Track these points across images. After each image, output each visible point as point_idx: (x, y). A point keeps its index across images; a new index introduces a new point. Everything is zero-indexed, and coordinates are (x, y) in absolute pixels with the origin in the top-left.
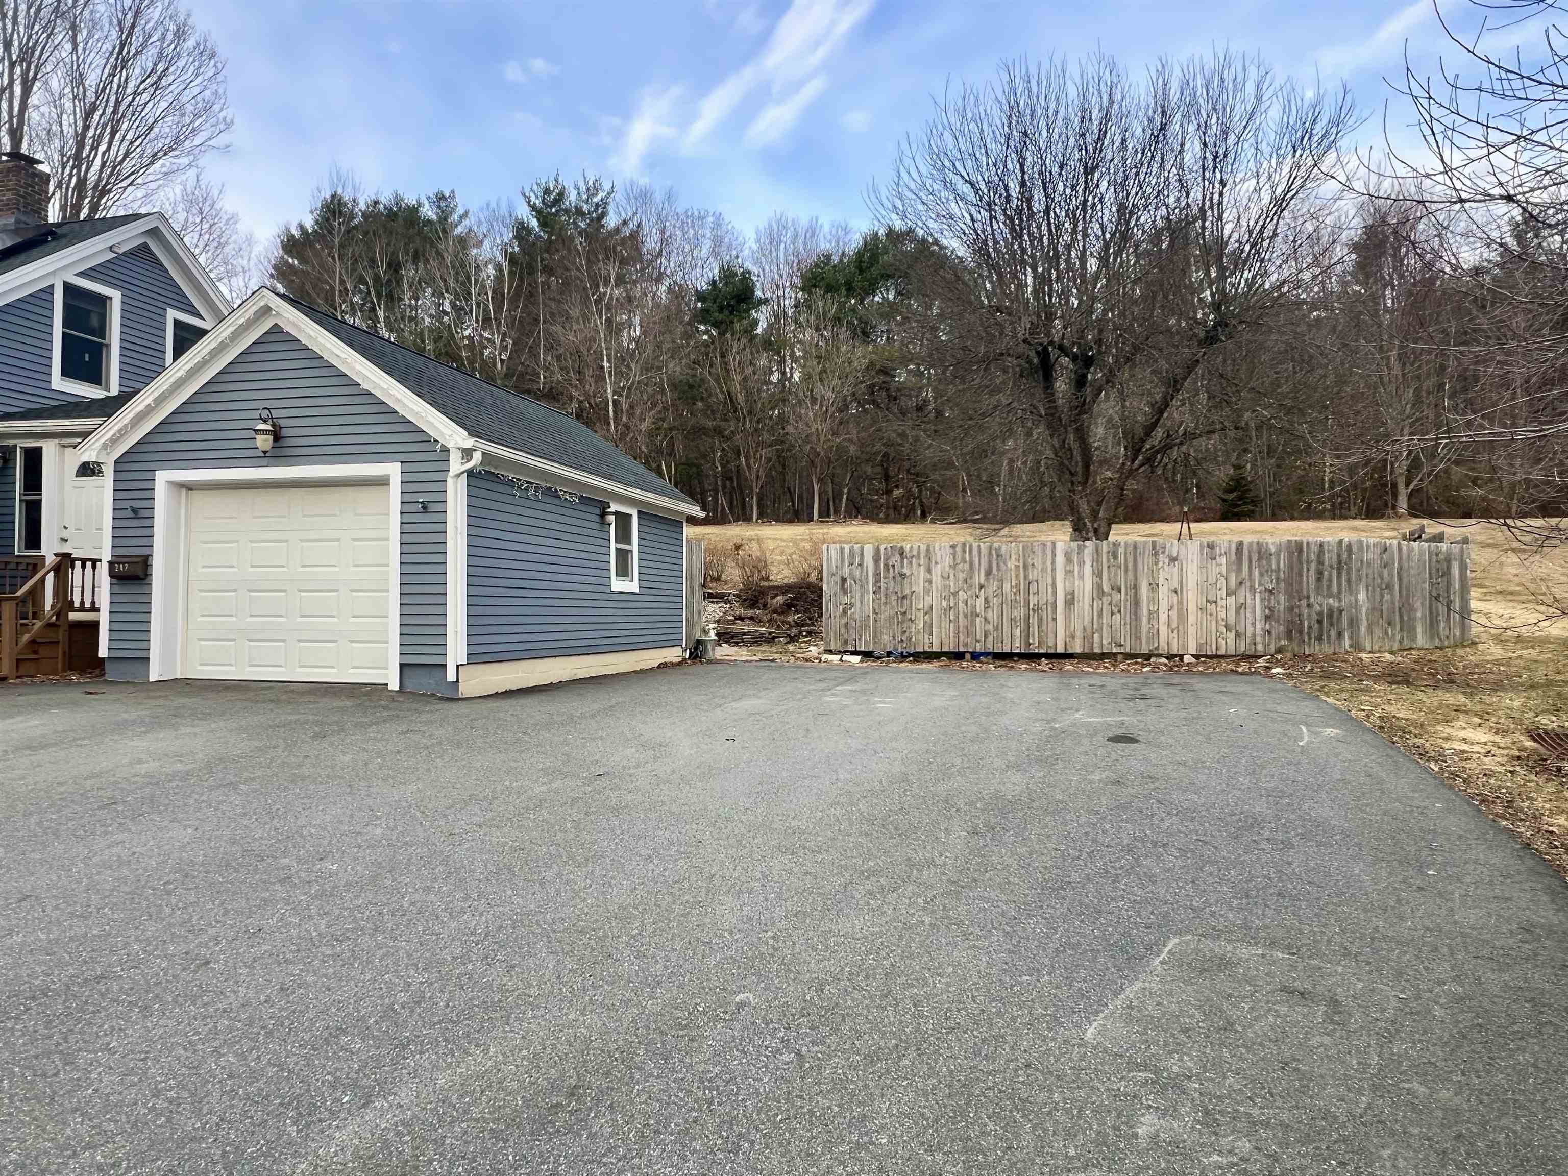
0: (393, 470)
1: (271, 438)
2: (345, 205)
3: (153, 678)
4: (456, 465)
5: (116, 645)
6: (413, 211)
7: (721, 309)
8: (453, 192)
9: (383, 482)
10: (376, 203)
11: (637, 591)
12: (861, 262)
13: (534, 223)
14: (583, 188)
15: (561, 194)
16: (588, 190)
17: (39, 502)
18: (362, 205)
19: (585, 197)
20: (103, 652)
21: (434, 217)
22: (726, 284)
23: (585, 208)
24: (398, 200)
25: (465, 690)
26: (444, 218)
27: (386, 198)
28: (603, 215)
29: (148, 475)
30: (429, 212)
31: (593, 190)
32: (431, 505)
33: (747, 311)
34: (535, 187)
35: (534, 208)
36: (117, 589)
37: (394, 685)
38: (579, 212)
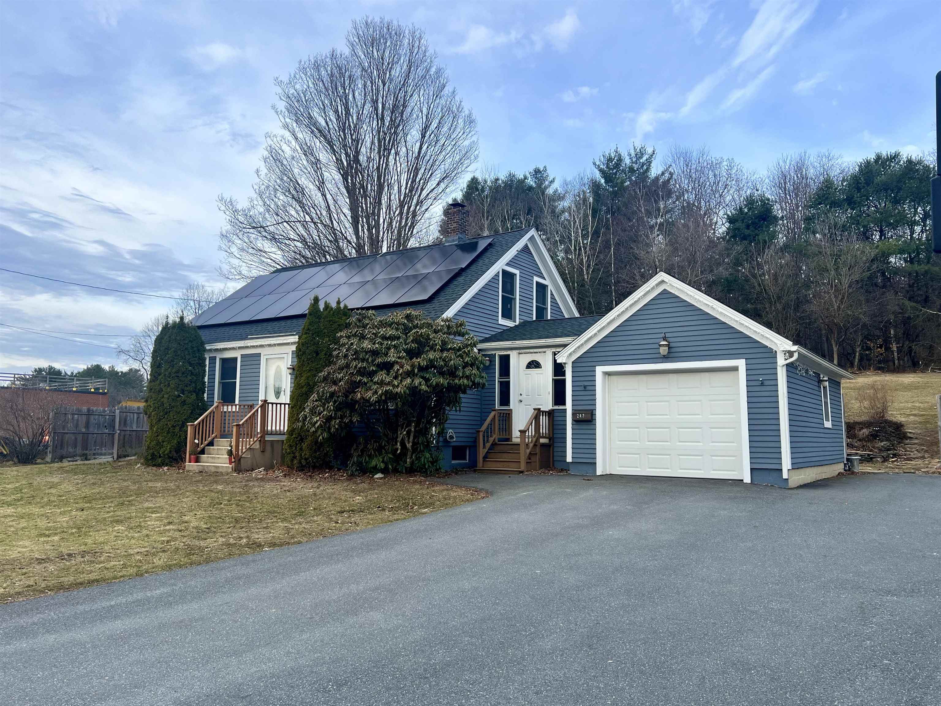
0: (741, 363)
1: (667, 348)
2: (479, 183)
3: (598, 473)
4: (781, 361)
5: (576, 456)
6: (522, 182)
7: (748, 227)
8: (545, 167)
9: (735, 369)
10: (497, 180)
11: (830, 427)
12: (858, 183)
13: (603, 181)
14: (633, 154)
15: (620, 160)
16: (636, 155)
17: (509, 382)
18: (489, 183)
19: (634, 160)
20: (569, 459)
21: (534, 185)
22: (749, 209)
23: (636, 167)
24: (511, 176)
25: (791, 484)
26: (539, 185)
27: (503, 176)
28: (648, 169)
29: (591, 369)
30: (531, 182)
31: (640, 154)
32: (765, 382)
33: (768, 227)
34: (602, 158)
35: (601, 170)
36: (576, 427)
37: (747, 479)
38: (632, 170)
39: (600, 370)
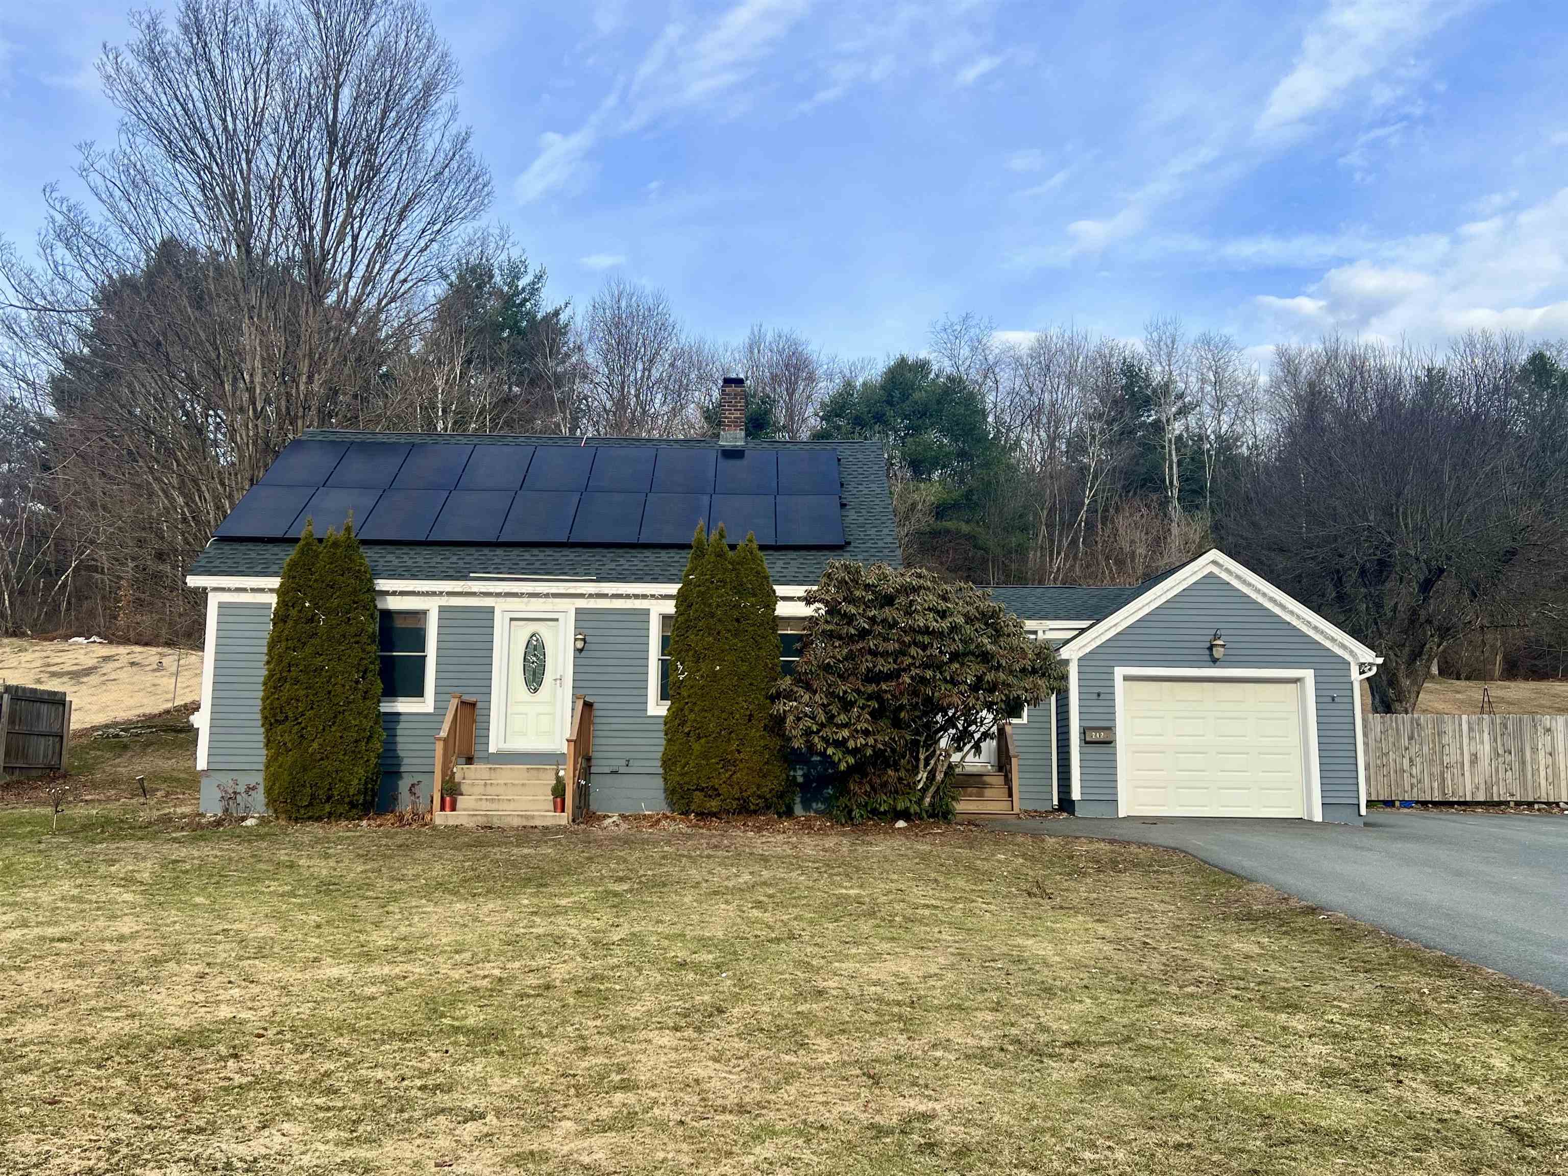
0: (1308, 675)
1: (1223, 649)
4: (1356, 675)
5: (1087, 791)
9: (1300, 681)
19: (508, 279)
20: (1076, 796)
29: (1108, 670)
32: (1339, 698)
36: (1086, 750)
37: (1318, 817)
39: (1119, 672)
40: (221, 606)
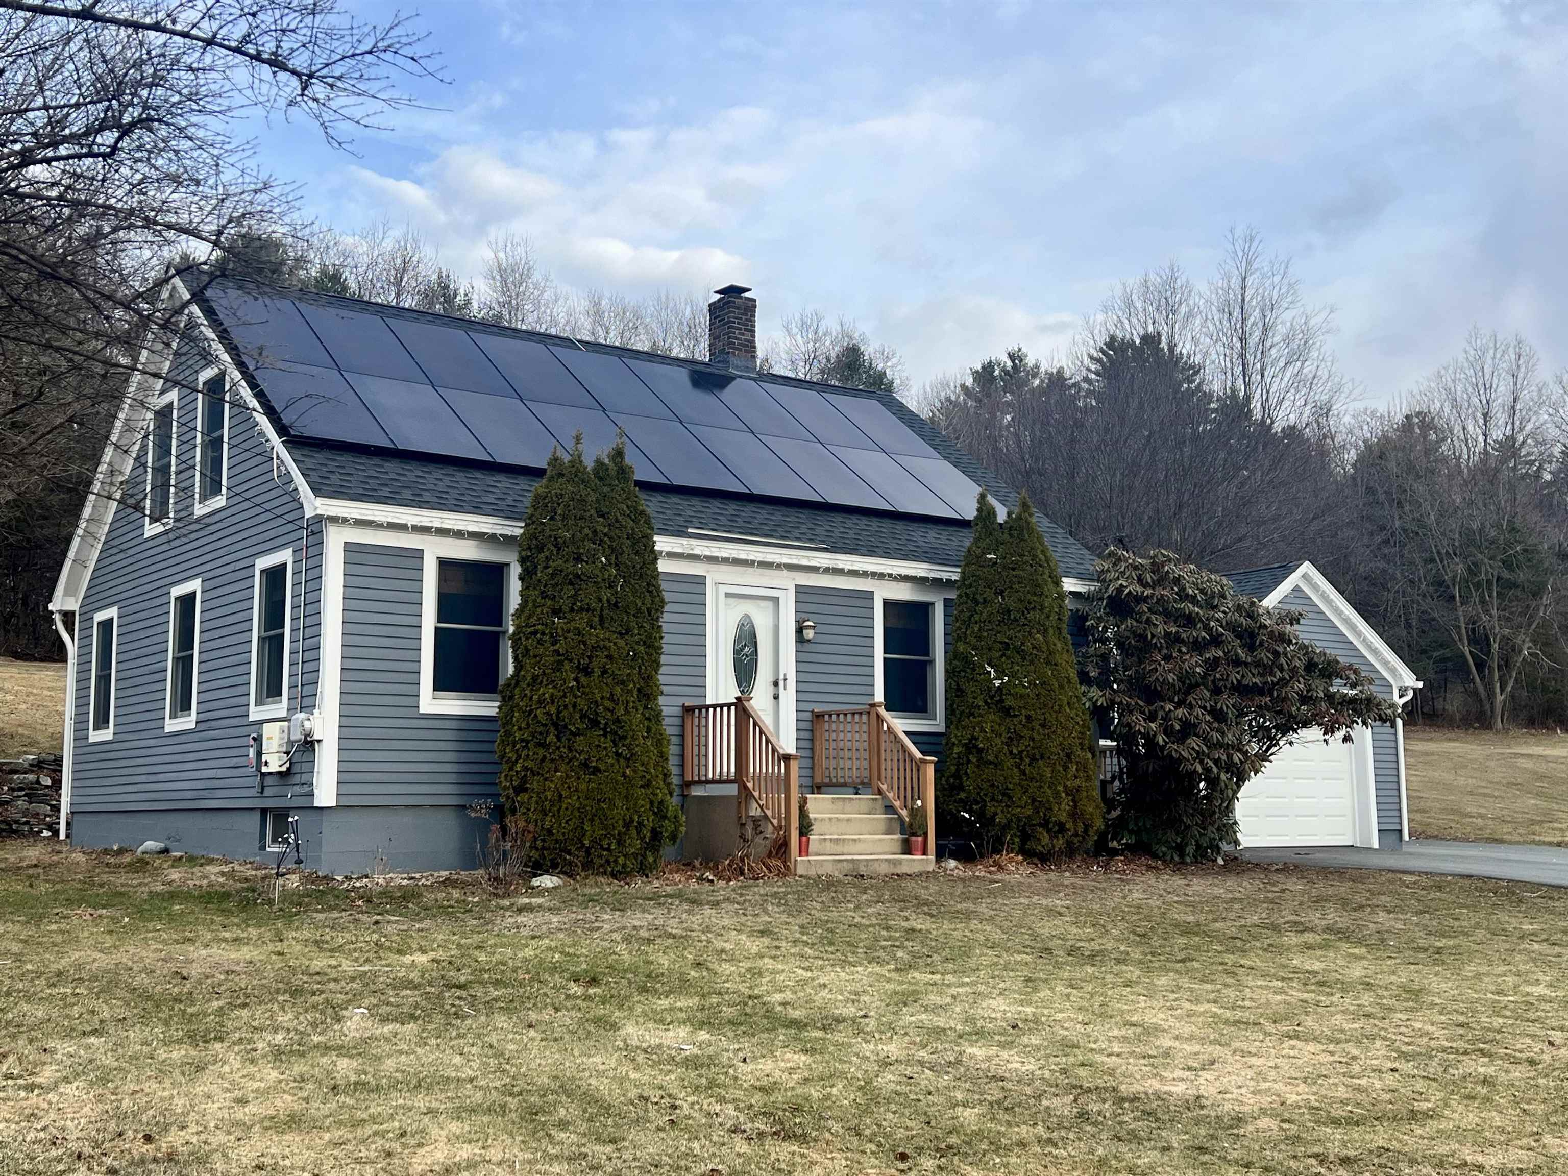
4: (1396, 696)
37: (1376, 846)
40: (349, 548)
